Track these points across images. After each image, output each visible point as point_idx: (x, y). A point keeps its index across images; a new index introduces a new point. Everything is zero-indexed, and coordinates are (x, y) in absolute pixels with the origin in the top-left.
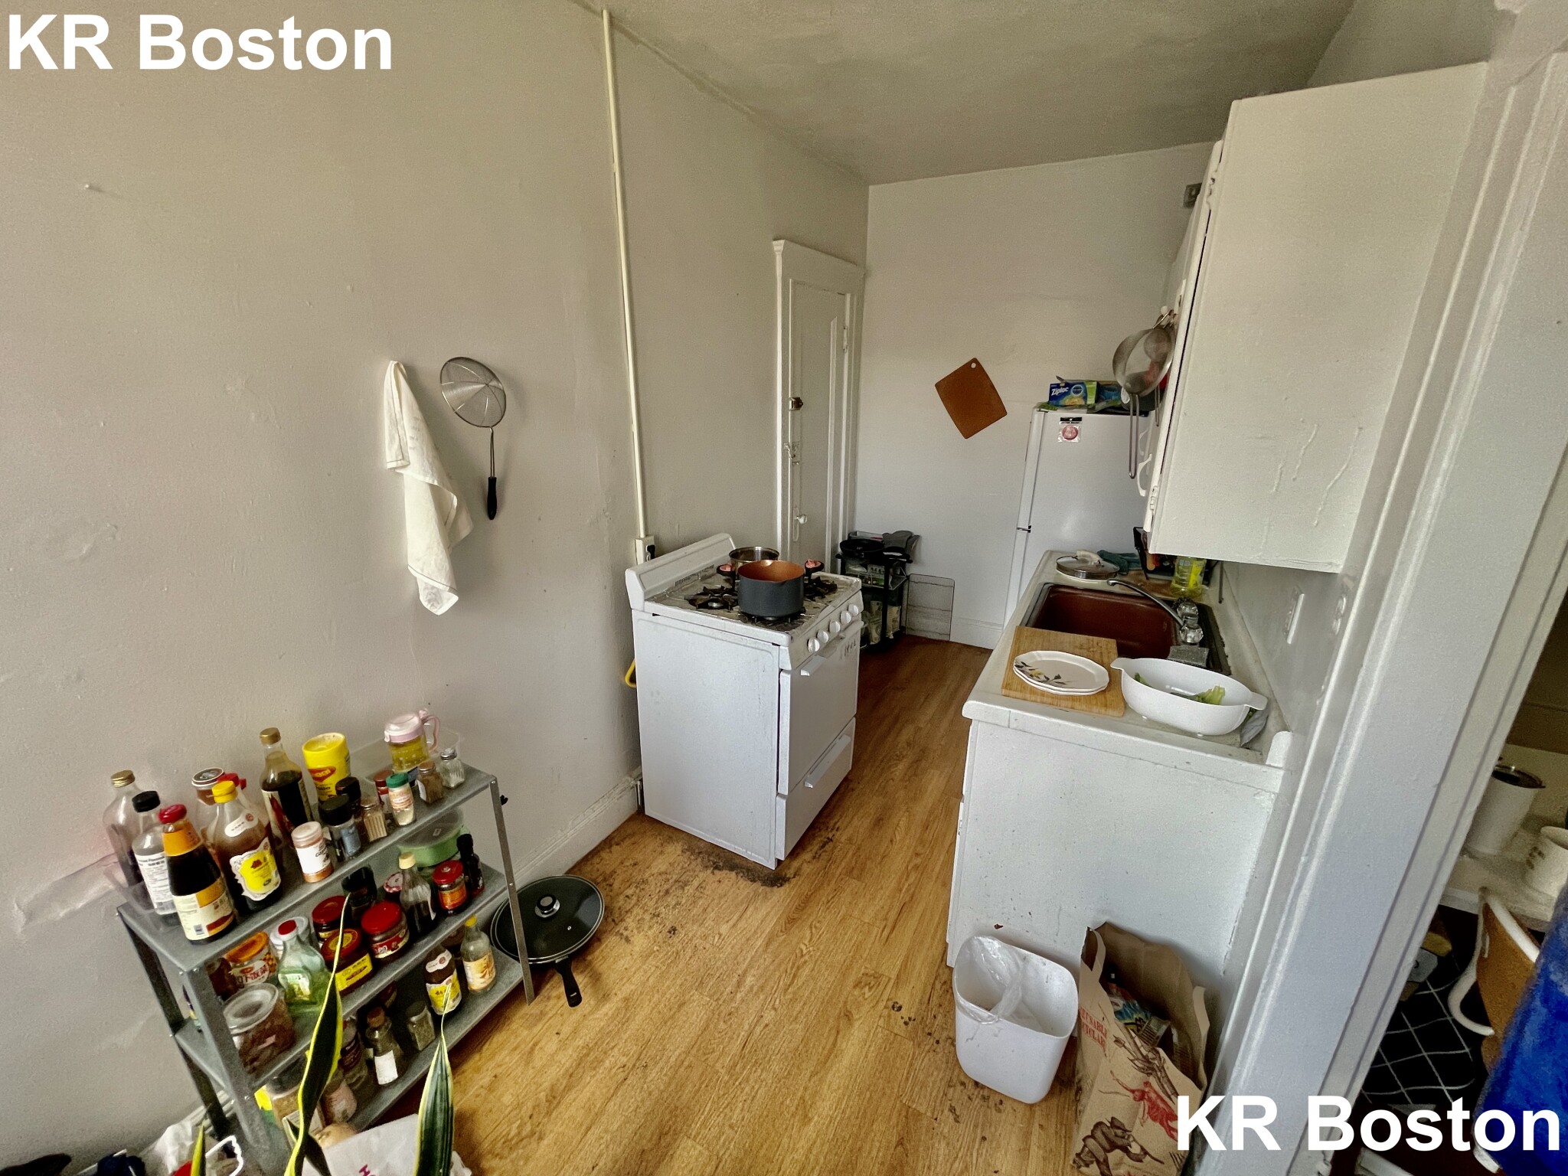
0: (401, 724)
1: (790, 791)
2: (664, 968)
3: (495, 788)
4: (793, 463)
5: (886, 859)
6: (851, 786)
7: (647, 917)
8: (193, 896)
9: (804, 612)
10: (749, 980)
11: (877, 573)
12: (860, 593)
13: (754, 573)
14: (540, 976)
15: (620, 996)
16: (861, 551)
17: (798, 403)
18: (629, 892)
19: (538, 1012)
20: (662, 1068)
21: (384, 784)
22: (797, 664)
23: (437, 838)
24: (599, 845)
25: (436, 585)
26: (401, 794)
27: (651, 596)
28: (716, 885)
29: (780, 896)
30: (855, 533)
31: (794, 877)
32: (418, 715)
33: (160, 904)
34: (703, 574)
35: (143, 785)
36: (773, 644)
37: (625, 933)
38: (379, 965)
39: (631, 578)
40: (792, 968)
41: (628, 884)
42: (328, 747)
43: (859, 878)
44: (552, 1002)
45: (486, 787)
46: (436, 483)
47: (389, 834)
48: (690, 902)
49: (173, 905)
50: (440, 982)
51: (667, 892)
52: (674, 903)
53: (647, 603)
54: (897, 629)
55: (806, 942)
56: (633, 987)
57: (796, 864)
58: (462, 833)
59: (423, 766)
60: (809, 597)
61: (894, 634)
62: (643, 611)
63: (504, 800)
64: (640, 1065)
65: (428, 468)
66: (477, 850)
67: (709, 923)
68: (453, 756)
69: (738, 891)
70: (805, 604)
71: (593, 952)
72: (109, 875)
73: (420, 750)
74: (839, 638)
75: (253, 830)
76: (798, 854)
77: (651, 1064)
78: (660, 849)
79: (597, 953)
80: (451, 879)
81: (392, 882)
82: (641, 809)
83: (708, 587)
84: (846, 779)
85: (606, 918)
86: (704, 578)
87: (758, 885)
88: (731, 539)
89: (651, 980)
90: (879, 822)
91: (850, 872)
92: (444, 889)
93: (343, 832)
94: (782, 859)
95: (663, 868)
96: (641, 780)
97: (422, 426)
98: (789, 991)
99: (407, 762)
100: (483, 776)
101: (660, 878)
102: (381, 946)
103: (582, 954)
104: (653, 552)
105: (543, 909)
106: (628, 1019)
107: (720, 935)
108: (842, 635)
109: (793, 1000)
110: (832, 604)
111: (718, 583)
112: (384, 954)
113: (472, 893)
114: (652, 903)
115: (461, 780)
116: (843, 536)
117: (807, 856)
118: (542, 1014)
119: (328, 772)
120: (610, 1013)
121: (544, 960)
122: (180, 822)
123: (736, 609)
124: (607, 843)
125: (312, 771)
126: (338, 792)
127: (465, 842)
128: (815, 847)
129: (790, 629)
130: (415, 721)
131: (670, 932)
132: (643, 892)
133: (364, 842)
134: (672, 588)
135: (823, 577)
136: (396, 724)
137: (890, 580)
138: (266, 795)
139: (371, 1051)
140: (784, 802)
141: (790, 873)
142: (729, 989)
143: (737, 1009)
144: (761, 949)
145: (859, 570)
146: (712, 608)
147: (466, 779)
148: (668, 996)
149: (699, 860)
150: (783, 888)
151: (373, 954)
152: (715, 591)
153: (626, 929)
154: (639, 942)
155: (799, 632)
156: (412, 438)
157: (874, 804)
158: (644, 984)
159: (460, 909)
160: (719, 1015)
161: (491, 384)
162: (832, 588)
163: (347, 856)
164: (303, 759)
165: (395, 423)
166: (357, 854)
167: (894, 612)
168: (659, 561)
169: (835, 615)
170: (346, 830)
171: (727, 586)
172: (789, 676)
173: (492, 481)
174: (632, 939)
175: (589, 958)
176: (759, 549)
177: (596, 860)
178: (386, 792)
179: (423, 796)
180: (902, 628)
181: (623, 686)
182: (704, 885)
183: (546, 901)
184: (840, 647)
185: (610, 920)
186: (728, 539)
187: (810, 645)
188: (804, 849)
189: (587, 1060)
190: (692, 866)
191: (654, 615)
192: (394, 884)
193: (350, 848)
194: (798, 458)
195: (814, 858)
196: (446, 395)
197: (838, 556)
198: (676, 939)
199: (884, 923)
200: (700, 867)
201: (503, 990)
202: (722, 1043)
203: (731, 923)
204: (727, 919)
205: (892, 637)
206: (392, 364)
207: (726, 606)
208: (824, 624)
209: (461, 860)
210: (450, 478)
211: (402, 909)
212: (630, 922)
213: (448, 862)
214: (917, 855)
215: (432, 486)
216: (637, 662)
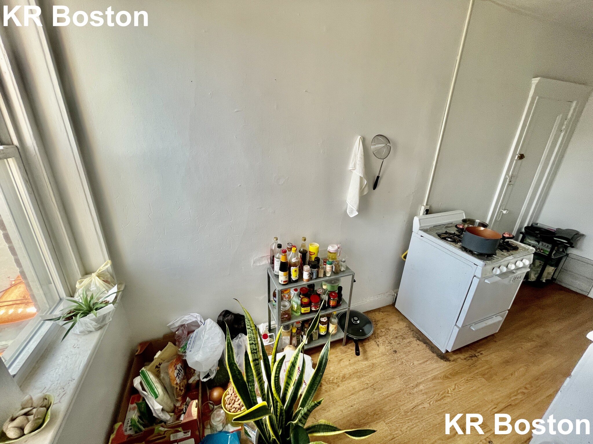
0: (333, 247)
1: (463, 326)
2: (389, 362)
3: (353, 277)
4: (509, 185)
5: (506, 381)
6: (495, 339)
7: (387, 342)
8: (283, 272)
9: (496, 255)
10: (421, 387)
11: (546, 248)
12: (533, 255)
13: (473, 231)
14: (349, 340)
15: (371, 362)
16: (538, 234)
17: (522, 157)
18: (383, 330)
19: (345, 350)
20: (380, 394)
21: (326, 262)
22: (484, 276)
23: (333, 283)
24: (376, 309)
25: (353, 208)
26: (329, 267)
27: (422, 228)
28: (416, 345)
29: (443, 365)
30: (537, 224)
31: (453, 361)
32: (338, 246)
33: (276, 271)
34: (447, 225)
35: (279, 242)
36: (474, 264)
37: (378, 343)
38: (311, 311)
39: (416, 220)
40: (442, 395)
41: (383, 327)
42: (315, 247)
43: (487, 379)
44: (349, 350)
45: (351, 275)
46: (362, 176)
47: (323, 277)
48: (404, 346)
49: (278, 273)
50: (323, 325)
51: (397, 337)
52: (398, 343)
53: (420, 231)
54: (550, 278)
55: (452, 389)
56: (376, 362)
57: (455, 357)
58: (339, 285)
59: (336, 261)
60: (499, 249)
61: (546, 280)
62: (417, 234)
63: (355, 281)
64: (373, 387)
65: (361, 171)
66: (343, 292)
67: (410, 357)
68: (344, 262)
69: (425, 352)
70: (497, 251)
71: (366, 343)
72: (267, 259)
73: (336, 256)
74: (512, 272)
75: (297, 262)
76: (457, 354)
77: (377, 390)
78: (397, 321)
79: (367, 343)
80: (334, 297)
81: (319, 290)
82: (394, 304)
83: (448, 231)
84: (493, 335)
85: (372, 334)
86: (447, 227)
87: (435, 355)
88: (464, 214)
89: (383, 363)
90: (507, 362)
91: (483, 375)
92: (331, 299)
93: (314, 272)
94: (450, 351)
95: (397, 329)
96: (397, 294)
97: (363, 157)
98: (438, 402)
99: (331, 258)
100: (351, 271)
101: (395, 331)
102: (313, 306)
103: (363, 341)
104: (427, 212)
105: (354, 320)
106: (372, 370)
107: (413, 364)
108: (514, 271)
109: (439, 406)
110: (513, 255)
111: (453, 230)
112: (313, 309)
113: (338, 305)
114: (390, 338)
115: (345, 270)
116: (528, 224)
117: (462, 356)
118: (346, 352)
119: (313, 253)
120: (367, 365)
121: (351, 336)
122: (285, 254)
123: (459, 244)
124: (379, 310)
125: (310, 252)
126: (315, 260)
127: (340, 288)
128: (467, 355)
129: (486, 260)
130: (337, 247)
131: (394, 352)
132: (387, 333)
133: (318, 277)
134: (432, 228)
135: (511, 241)
136: (332, 246)
137: (554, 253)
138: (299, 254)
139: (303, 333)
140: (458, 330)
141: (451, 358)
142: (412, 385)
143: (413, 394)
144: (429, 379)
145: (533, 242)
146: (447, 240)
147: (346, 270)
148: (388, 372)
149: (412, 333)
150: (446, 362)
151: (311, 308)
152: (451, 234)
153: (378, 341)
154: (382, 349)
155: (490, 263)
156: (359, 161)
157: (506, 354)
158: (381, 363)
159: (334, 307)
160: (406, 391)
161: (388, 144)
162: (516, 248)
163: (313, 278)
164: (309, 248)
165: (355, 156)
166: (316, 279)
167: (550, 270)
168: (429, 216)
169: (514, 261)
170: (315, 270)
171: (457, 233)
172: (479, 280)
173: (378, 177)
174: (380, 346)
175: (364, 344)
176: (478, 221)
177: (373, 314)
178: (326, 265)
179: (334, 270)
180: (553, 279)
181: (400, 258)
182: (411, 343)
183: (356, 318)
184: (512, 276)
185: (374, 336)
186: (463, 213)
187: (494, 270)
188: (461, 353)
189: (357, 374)
190: (408, 334)
191: (421, 236)
192: (320, 291)
193: (314, 277)
194: (512, 183)
195: (465, 359)
196: (372, 147)
197: (521, 233)
198: (395, 355)
199: (496, 406)
200: (411, 335)
201: (337, 337)
202: (404, 401)
203: (419, 362)
204: (418, 360)
205: (544, 281)
206: (360, 137)
207: (454, 241)
208: (506, 263)
209: (338, 293)
210: (366, 175)
211: (320, 300)
212: (380, 340)
213: (334, 292)
214: (526, 388)
215: (360, 177)
216: (409, 252)
